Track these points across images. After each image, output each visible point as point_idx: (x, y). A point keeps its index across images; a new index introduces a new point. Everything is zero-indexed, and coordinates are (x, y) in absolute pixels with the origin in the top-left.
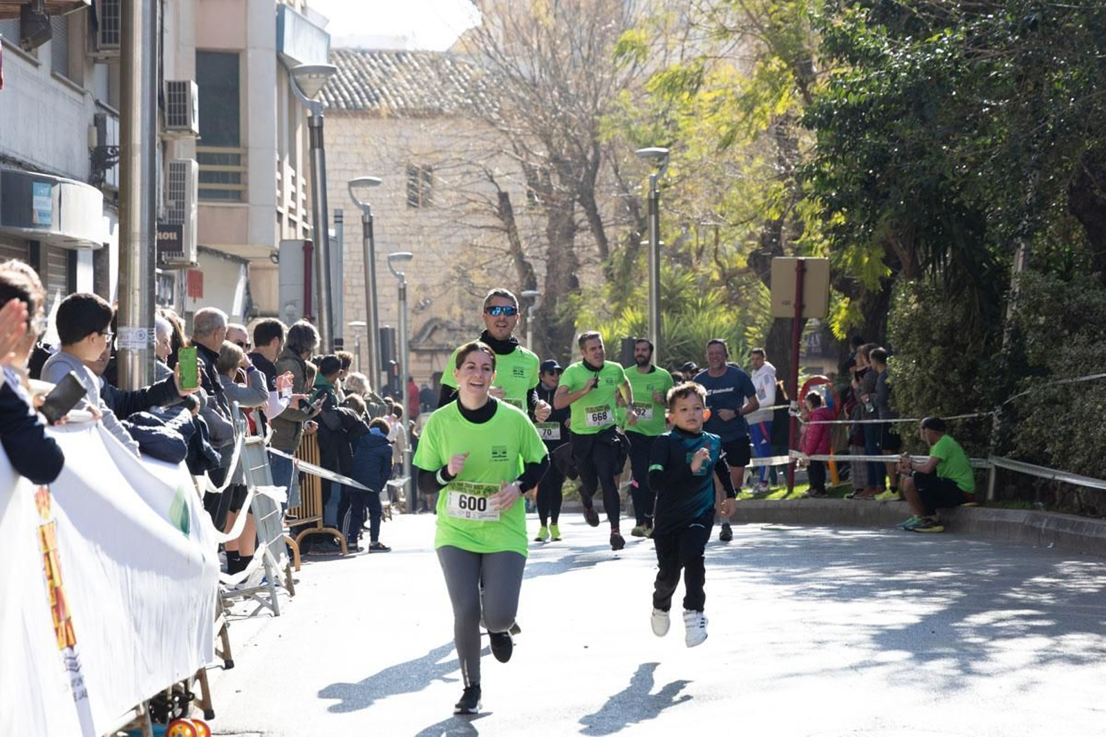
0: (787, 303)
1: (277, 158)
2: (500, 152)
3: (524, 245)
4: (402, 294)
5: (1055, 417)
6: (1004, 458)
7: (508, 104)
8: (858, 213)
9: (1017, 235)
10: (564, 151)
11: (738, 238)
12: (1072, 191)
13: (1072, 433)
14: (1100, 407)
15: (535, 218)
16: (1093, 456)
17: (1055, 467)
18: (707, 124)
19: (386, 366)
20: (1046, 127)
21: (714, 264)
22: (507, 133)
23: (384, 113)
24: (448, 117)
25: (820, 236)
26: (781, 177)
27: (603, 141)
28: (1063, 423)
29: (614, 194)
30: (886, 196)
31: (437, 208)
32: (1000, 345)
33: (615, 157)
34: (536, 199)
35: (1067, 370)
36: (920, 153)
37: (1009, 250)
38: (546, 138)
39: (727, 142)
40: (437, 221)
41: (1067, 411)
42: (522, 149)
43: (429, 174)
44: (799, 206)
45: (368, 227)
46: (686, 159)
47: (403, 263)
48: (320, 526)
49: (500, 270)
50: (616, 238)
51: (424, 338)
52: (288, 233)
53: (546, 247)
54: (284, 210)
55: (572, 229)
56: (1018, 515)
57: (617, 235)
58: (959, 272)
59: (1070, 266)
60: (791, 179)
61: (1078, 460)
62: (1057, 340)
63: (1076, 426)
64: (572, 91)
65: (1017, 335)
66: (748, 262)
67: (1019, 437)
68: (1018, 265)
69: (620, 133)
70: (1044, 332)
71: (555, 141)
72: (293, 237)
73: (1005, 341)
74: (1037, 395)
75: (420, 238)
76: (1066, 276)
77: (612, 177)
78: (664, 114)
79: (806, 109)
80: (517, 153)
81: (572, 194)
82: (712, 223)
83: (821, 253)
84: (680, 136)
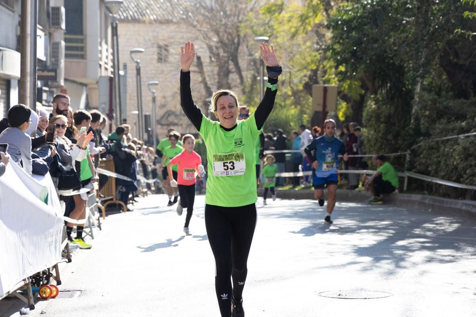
0: (319, 105)
1: (99, 40)
2: (197, 39)
3: (207, 79)
4: (154, 100)
5: (433, 155)
6: (411, 172)
7: (200, 18)
8: (349, 66)
9: (418, 76)
10: (225, 39)
11: (299, 77)
12: (441, 57)
13: (439, 162)
14: (451, 150)
15: (212, 67)
16: (449, 172)
17: (433, 176)
18: (286, 27)
19: (147, 131)
20: (429, 30)
21: (289, 88)
22: (200, 31)
23: (147, 21)
24: (175, 23)
25: (334, 76)
26: (318, 50)
27: (242, 34)
28: (436, 157)
29: (246, 57)
30: (361, 59)
31: (169, 63)
32: (410, 123)
33: (247, 41)
34: (213, 59)
35: (438, 135)
36: (376, 41)
37: (414, 83)
38: (217, 33)
39: (294, 36)
40: (170, 68)
41: (438, 152)
42: (206, 37)
43: (166, 48)
44: (325, 63)
45: (138, 70)
46: (277, 42)
47: (155, 86)
48: (114, 200)
49: (197, 90)
50: (247, 76)
51: (164, 119)
52: (104, 73)
53: (217, 80)
54: (102, 63)
55: (228, 73)
56: (416, 197)
57: (248, 75)
58: (393, 92)
59: (440, 89)
60: (321, 51)
61: (442, 174)
62: (434, 121)
63: (441, 159)
64: (228, 13)
65: (417, 119)
66: (304, 87)
67: (417, 163)
68: (418, 88)
69: (249, 31)
70: (428, 118)
71: (221, 34)
72: (106, 75)
73: (412, 121)
74: (425, 145)
75: (162, 75)
76: (438, 94)
77: (245, 49)
78: (268, 23)
79: (327, 21)
80: (204, 38)
81: (228, 57)
82: (288, 70)
83: (334, 83)
84: (275, 32)
